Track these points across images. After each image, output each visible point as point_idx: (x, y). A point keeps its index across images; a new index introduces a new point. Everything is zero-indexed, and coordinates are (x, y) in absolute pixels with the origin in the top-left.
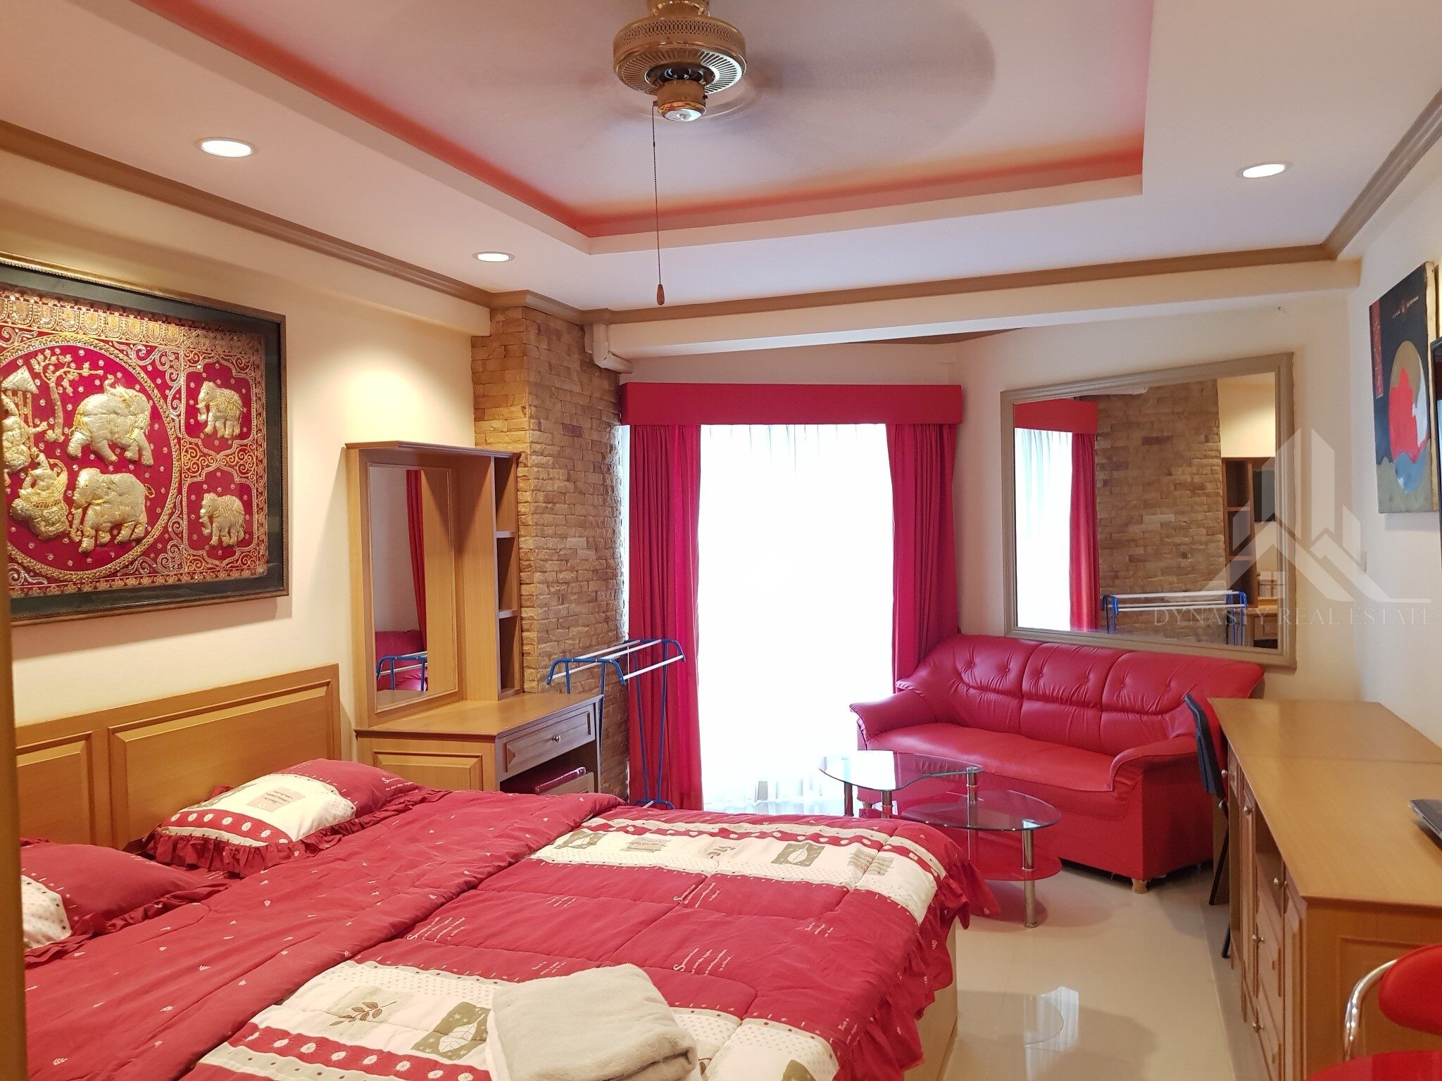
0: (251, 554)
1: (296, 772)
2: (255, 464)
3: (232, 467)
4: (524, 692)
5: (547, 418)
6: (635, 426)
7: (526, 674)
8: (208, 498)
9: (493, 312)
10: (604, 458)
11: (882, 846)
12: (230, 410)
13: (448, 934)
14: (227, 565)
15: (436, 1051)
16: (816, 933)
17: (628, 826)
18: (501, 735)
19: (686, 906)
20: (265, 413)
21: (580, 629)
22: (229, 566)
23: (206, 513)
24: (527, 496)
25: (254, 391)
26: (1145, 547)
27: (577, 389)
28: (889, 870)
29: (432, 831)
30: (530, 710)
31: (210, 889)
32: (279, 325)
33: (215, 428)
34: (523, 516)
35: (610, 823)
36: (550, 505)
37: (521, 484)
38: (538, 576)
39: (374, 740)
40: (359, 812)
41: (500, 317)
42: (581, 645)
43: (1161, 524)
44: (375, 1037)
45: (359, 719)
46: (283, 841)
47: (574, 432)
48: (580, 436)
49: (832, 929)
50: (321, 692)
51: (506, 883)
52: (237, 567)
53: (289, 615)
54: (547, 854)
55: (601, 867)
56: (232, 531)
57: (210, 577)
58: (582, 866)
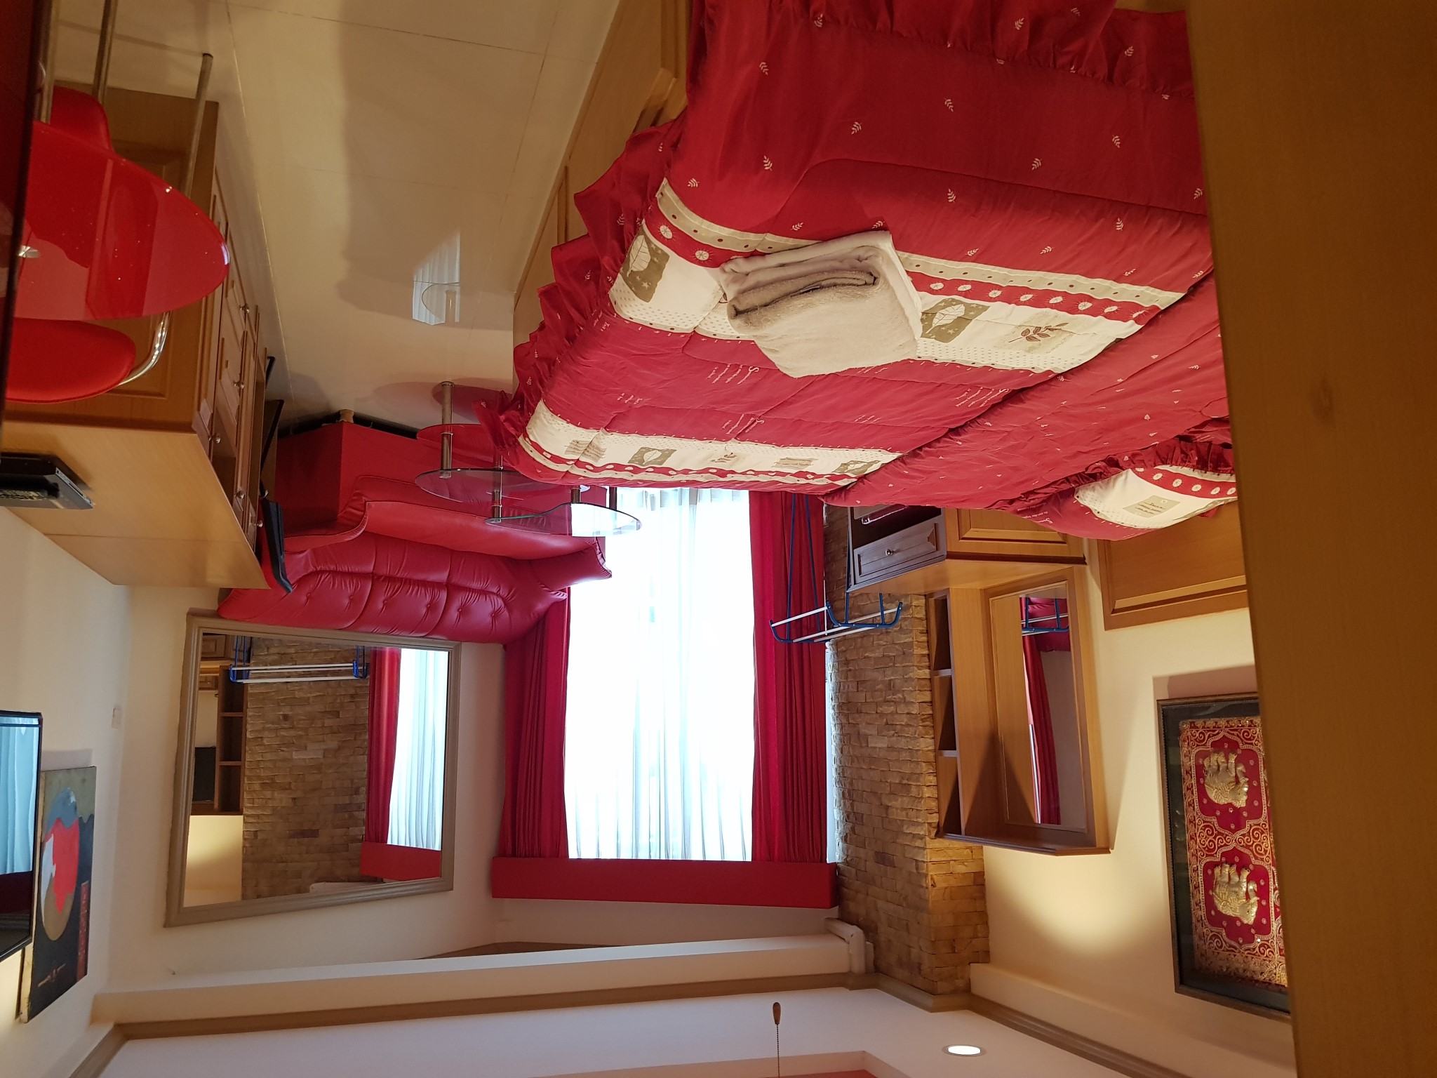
0: (1196, 743)
1: (1136, 530)
2: (1197, 835)
3: (1219, 833)
4: (925, 595)
5: (910, 873)
6: (821, 862)
7: (924, 613)
8: (1241, 802)
9: (967, 989)
10: (853, 829)
11: (575, 464)
12: (1225, 894)
13: (970, 394)
14: (1218, 733)
15: (967, 306)
16: (632, 396)
17: (813, 479)
18: (942, 558)
19: (752, 416)
20: (1191, 889)
21: (872, 655)
22: (1217, 732)
23: (1243, 787)
24: (927, 792)
25: (1202, 913)
26: (323, 727)
27: (881, 904)
28: (569, 445)
29: (999, 476)
30: (918, 579)
31: (1203, 430)
32: (1182, 983)
33: (1239, 875)
34: (932, 771)
35: (830, 482)
36: (905, 782)
37: (934, 804)
38: (915, 710)
39: (1067, 555)
40: (1071, 493)
41: (960, 983)
42: (871, 639)
43: (306, 748)
44: (1025, 315)
45: (1083, 575)
46: (1142, 470)
47: (883, 858)
48: (877, 853)
49: (619, 399)
50: (1120, 604)
51: (921, 433)
52: (1209, 731)
53: (1156, 681)
54: (888, 457)
55: (834, 447)
56: (1215, 767)
57: (1234, 722)
58: (852, 447)
